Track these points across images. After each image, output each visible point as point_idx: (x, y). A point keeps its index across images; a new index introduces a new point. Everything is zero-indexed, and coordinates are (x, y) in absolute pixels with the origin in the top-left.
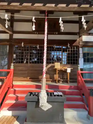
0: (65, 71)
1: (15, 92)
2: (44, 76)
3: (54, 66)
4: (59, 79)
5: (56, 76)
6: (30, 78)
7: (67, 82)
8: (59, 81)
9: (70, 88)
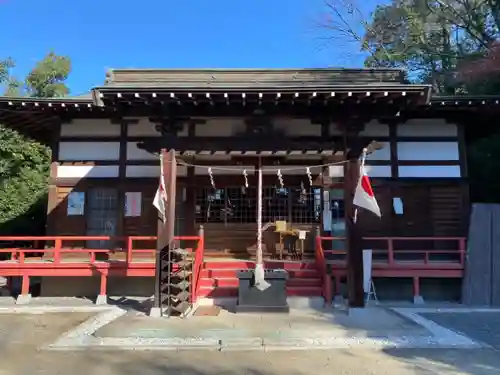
0: (296, 237)
1: (210, 274)
2: (260, 245)
3: (275, 228)
4: (286, 252)
5: (280, 247)
6: (232, 252)
7: (299, 257)
8: (284, 257)
9: (303, 266)
